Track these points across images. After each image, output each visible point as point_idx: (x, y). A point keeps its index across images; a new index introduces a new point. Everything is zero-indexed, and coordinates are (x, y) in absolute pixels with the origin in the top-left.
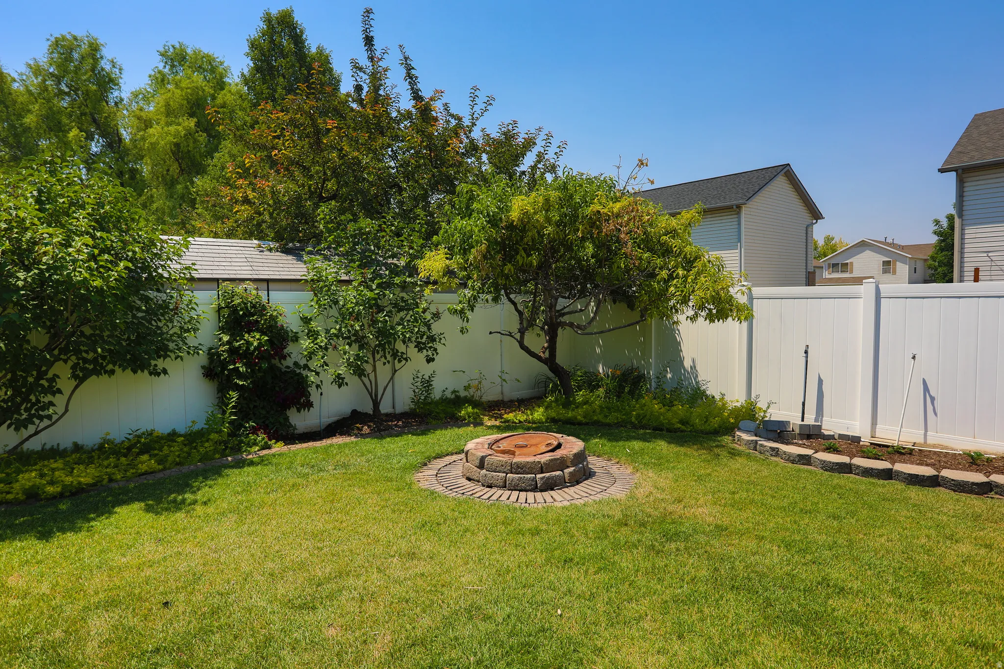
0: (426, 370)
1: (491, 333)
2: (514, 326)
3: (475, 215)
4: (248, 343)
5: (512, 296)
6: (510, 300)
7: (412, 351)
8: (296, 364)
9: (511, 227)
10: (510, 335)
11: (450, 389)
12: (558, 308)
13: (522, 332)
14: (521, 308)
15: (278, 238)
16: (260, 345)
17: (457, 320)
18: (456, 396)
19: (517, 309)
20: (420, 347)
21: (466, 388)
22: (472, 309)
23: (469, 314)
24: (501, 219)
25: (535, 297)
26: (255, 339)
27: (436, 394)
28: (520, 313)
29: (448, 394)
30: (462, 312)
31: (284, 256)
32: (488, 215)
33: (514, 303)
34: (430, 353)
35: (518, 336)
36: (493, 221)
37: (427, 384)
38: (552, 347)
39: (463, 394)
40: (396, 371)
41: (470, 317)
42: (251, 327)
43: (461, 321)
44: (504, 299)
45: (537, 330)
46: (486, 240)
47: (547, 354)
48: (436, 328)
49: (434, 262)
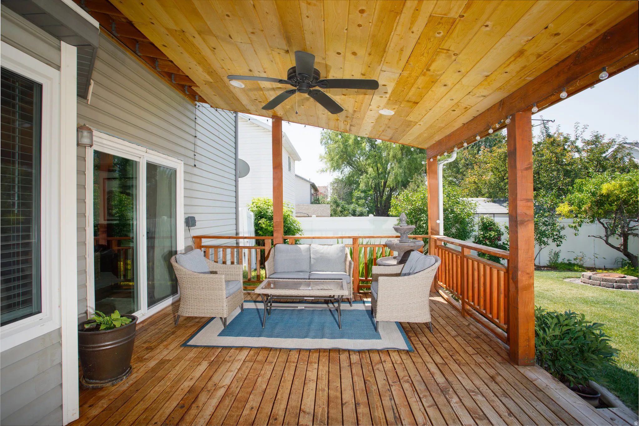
0: (557, 249)
1: (589, 236)
2: (603, 233)
3: (584, 192)
4: (490, 235)
5: (602, 221)
6: (600, 222)
7: (550, 241)
8: (503, 243)
9: (602, 195)
10: (601, 238)
11: (567, 259)
12: (630, 226)
13: (607, 236)
14: (606, 226)
15: (490, 197)
16: (494, 236)
17: (573, 231)
18: (569, 262)
19: (604, 226)
20: (554, 240)
21: (575, 259)
22: (580, 226)
23: (578, 228)
24: (597, 193)
25: (615, 221)
26: (493, 234)
27: (560, 260)
28: (606, 228)
29: (566, 261)
30: (575, 227)
31: (494, 204)
32: (591, 192)
33: (602, 224)
34: (558, 243)
35: (605, 238)
36: (594, 194)
37: (557, 255)
38: (625, 244)
39: (573, 262)
40: (541, 249)
41: (579, 229)
42: (491, 230)
43: (575, 231)
44: (597, 222)
45: (616, 236)
46: (591, 202)
47: (622, 247)
48: (562, 233)
49: (563, 208)
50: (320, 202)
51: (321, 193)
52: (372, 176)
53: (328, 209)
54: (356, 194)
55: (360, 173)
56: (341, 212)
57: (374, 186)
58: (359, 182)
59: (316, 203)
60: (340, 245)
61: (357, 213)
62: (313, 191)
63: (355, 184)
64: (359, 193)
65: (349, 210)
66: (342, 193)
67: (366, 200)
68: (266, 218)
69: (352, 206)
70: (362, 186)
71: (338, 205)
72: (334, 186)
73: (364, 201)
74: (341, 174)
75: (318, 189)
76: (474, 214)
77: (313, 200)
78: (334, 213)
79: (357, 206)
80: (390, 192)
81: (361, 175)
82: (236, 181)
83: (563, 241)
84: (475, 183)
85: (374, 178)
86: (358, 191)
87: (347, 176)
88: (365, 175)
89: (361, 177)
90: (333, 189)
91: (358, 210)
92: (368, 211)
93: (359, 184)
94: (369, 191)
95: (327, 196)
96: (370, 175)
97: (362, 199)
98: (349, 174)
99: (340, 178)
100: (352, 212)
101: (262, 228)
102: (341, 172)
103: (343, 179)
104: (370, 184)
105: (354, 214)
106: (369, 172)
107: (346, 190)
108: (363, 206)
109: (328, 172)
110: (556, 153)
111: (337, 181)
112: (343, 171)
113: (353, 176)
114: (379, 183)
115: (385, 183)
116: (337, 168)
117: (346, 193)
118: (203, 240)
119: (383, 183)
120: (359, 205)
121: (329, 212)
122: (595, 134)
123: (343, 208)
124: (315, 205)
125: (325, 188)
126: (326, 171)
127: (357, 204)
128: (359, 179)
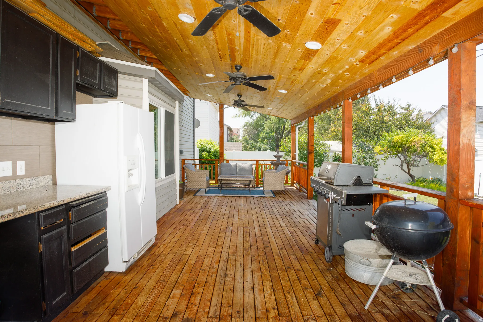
1: (393, 165)
2: (400, 163)
3: (386, 140)
5: (400, 157)
9: (394, 142)
10: (398, 166)
13: (402, 165)
17: (383, 161)
19: (401, 160)
20: (374, 167)
21: (386, 179)
23: (386, 160)
24: (392, 141)
30: (385, 160)
32: (389, 140)
34: (377, 169)
35: (400, 166)
36: (390, 142)
38: (409, 169)
42: (339, 161)
46: (388, 145)
47: (408, 171)
48: (378, 163)
49: (377, 149)
50: (235, 141)
51: (235, 134)
52: (274, 122)
53: (241, 146)
54: (262, 135)
55: (265, 119)
56: (250, 148)
57: (275, 129)
58: (264, 126)
59: (231, 142)
60: (250, 163)
61: (262, 149)
62: (229, 132)
63: (261, 127)
64: (264, 134)
65: (256, 147)
66: (251, 134)
67: (269, 140)
68: (206, 151)
69: (258, 144)
70: (266, 129)
71: (248, 143)
72: (244, 129)
73: (267, 140)
74: (251, 119)
75: (233, 130)
76: (329, 151)
77: (229, 139)
78: (245, 149)
79: (262, 144)
80: (288, 133)
81: (266, 121)
82: (194, 131)
83: (379, 168)
84: (335, 131)
85: (275, 124)
86: (263, 133)
87: (256, 120)
88: (268, 121)
89: (266, 122)
90: (244, 131)
91: (263, 147)
92: (270, 148)
93: (264, 128)
94: (272, 133)
95: (239, 136)
96: (273, 121)
97: (266, 139)
98: (257, 119)
99: (250, 122)
100: (258, 149)
101: (204, 157)
102: (251, 118)
103: (252, 122)
104: (272, 128)
105: (260, 150)
106: (272, 118)
107: (255, 132)
108: (267, 144)
109: (241, 117)
110: (380, 116)
111: (247, 125)
112: (252, 116)
113: (259, 121)
114: (279, 127)
115: (284, 127)
116: (248, 115)
117: (254, 134)
118: (186, 161)
119: (282, 127)
120: (263, 144)
121: (241, 148)
122: (408, 103)
123: (251, 146)
124: (231, 143)
125: (238, 129)
126: (239, 116)
127: (262, 142)
128: (265, 123)
